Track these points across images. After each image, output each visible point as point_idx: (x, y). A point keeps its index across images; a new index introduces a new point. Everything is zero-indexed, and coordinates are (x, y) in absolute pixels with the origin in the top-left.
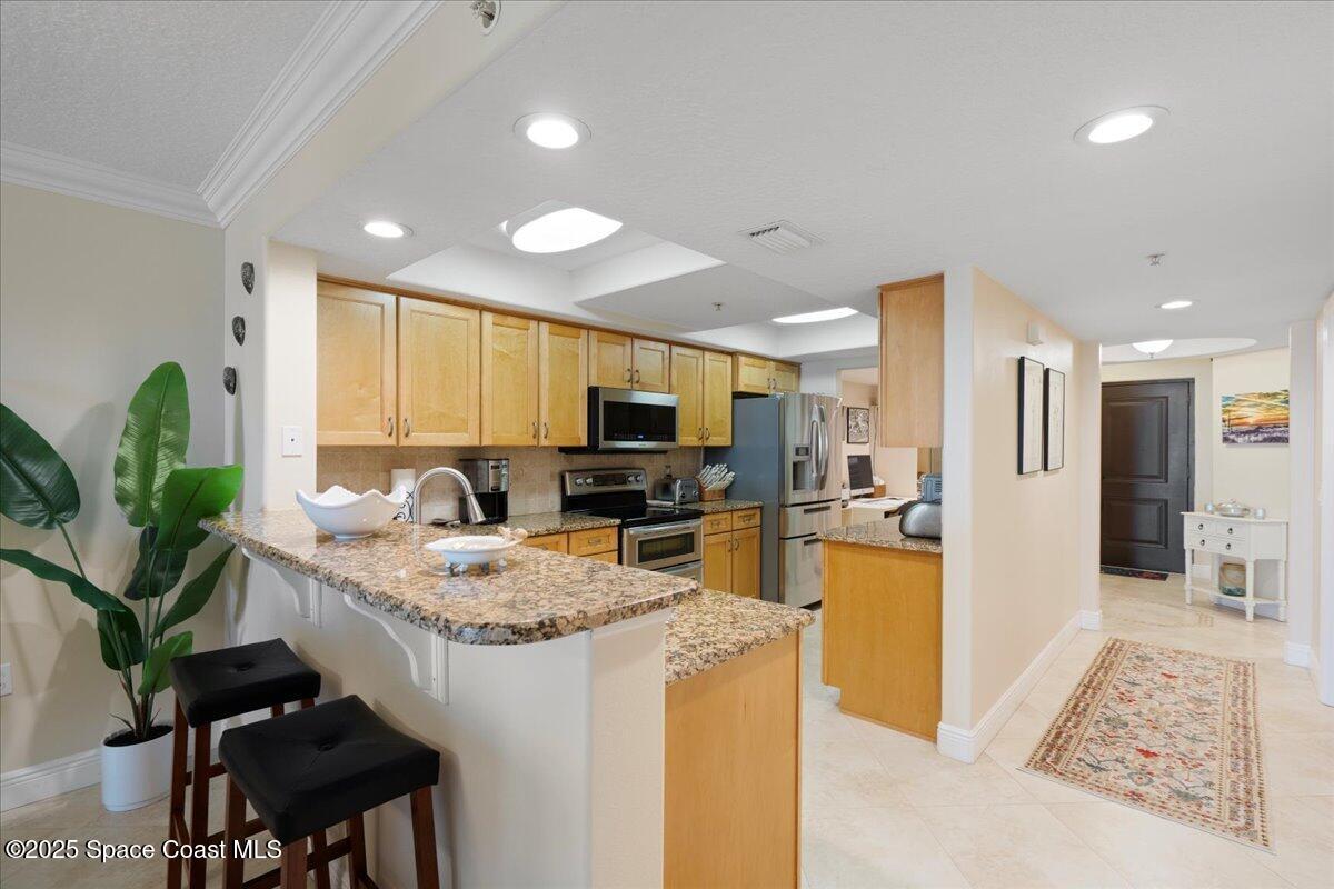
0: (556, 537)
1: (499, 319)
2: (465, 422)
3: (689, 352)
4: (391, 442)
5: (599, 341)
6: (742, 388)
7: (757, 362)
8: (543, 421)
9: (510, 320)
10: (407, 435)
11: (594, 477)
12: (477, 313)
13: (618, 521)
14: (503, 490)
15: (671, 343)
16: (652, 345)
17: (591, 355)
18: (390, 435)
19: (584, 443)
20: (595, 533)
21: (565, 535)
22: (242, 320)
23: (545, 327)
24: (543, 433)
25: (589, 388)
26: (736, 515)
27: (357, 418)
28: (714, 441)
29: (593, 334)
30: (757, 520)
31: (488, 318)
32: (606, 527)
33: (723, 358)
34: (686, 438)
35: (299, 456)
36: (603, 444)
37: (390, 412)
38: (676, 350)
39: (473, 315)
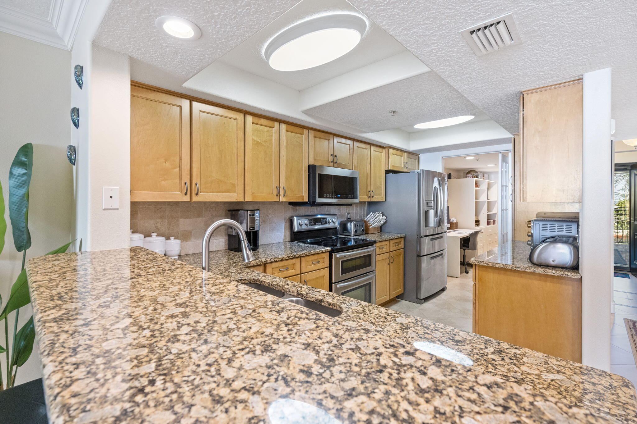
0: (293, 261)
1: (256, 120)
2: (235, 186)
3: (363, 145)
4: (187, 198)
5: (314, 137)
6: (390, 168)
7: (399, 153)
8: (282, 185)
9: (263, 121)
10: (197, 194)
11: (310, 220)
12: (242, 115)
13: (329, 249)
14: (256, 230)
15: (354, 140)
16: (343, 140)
17: (310, 144)
18: (186, 194)
19: (306, 199)
20: (316, 257)
21: (299, 259)
22: (78, 110)
23: (283, 126)
24: (282, 193)
25: (309, 166)
26: (391, 242)
27: (163, 182)
28: (376, 199)
29: (312, 133)
30: (402, 245)
31: (249, 119)
32: (323, 252)
33: (380, 150)
34: (361, 196)
35: (117, 209)
36: (319, 200)
37: (186, 178)
38: (356, 144)
39: (240, 117)
